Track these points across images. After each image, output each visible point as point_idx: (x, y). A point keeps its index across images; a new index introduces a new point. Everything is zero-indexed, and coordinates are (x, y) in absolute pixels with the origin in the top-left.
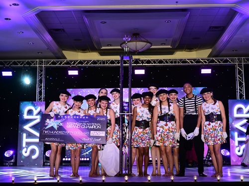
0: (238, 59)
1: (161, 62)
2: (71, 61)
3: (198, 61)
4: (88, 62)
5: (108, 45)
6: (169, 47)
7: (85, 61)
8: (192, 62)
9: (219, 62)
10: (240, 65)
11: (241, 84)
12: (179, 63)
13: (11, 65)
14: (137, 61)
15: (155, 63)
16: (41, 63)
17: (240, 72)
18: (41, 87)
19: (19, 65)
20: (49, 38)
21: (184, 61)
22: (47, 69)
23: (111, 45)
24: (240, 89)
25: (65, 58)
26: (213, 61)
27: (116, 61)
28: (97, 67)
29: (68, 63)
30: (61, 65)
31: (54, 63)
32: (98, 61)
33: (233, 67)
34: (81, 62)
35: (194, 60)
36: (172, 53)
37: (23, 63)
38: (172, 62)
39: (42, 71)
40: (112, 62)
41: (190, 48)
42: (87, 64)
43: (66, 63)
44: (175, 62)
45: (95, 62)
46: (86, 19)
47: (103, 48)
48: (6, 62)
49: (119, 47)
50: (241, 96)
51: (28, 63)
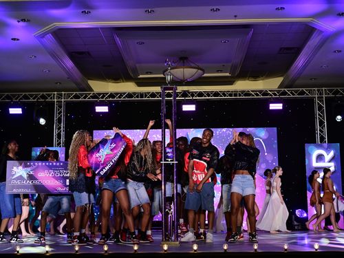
0: (318, 90)
1: (216, 94)
2: (99, 94)
3: (265, 93)
4: (121, 95)
5: (147, 73)
6: (228, 74)
7: (117, 94)
8: (257, 95)
9: (293, 95)
10: (320, 99)
11: (321, 123)
12: (240, 95)
13: (21, 99)
14: (185, 94)
15: (209, 95)
16: (60, 96)
17: (320, 108)
18: (60, 128)
19: (31, 100)
20: (69, 63)
21: (247, 94)
22: (67, 104)
23: (151, 73)
24: (320, 130)
25: (92, 90)
26: (284, 93)
27: (158, 93)
28: (134, 102)
29: (95, 96)
30: (86, 99)
31: (76, 97)
32: (135, 93)
33: (311, 101)
34: (112, 95)
35: (260, 91)
36: (231, 83)
37: (36, 97)
38: (231, 95)
39: (60, 107)
40: (153, 95)
41: (255, 76)
42: (119, 97)
43: (92, 97)
44: (235, 95)
45: (130, 95)
46: (118, 39)
47: (141, 76)
48: (14, 96)
49: (162, 76)
50: (322, 139)
51: (43, 97)
